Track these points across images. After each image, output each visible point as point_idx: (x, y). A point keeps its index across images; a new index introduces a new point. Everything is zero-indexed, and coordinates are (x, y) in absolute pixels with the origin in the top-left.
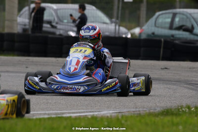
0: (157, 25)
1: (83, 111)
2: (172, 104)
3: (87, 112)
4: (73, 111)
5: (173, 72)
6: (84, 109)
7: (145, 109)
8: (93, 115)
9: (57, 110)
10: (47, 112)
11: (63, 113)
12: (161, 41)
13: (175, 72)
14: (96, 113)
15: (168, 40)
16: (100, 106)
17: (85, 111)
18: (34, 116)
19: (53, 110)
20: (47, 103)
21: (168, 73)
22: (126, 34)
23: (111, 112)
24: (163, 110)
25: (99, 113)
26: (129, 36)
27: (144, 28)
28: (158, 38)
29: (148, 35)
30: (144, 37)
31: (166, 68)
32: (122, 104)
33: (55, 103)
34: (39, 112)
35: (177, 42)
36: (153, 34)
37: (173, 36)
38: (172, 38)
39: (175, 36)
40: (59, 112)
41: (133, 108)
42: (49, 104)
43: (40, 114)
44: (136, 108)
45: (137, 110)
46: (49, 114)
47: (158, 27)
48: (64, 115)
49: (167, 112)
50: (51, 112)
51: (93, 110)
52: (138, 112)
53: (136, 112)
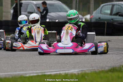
0: (102, 13)
1: (58, 70)
2: (116, 65)
3: (61, 71)
4: (52, 71)
5: (114, 43)
6: (58, 69)
7: (98, 68)
8: (65, 73)
9: (42, 70)
10: (35, 72)
11: (45, 72)
12: (105, 23)
13: (116, 43)
14: (67, 72)
15: (110, 22)
16: (68, 67)
17: (59, 70)
18: (26, 74)
19: (39, 70)
20: (34, 66)
21: (111, 44)
22: (82, 19)
23: (76, 70)
24: (110, 68)
25: (69, 71)
26: (84, 20)
27: (93, 15)
28: (103, 21)
29: (96, 19)
30: (93, 20)
31: (109, 41)
32: (83, 65)
33: (39, 65)
34: (30, 72)
35: (115, 23)
36: (99, 18)
37: (112, 19)
38: (112, 21)
39: (114, 19)
40: (43, 71)
41: (90, 68)
42: (35, 66)
43: (31, 73)
44: (92, 67)
45: (93, 68)
46: (36, 73)
47: (103, 14)
48: (46, 74)
49: (113, 70)
50: (37, 71)
51: (64, 70)
52: (94, 70)
53: (92, 71)
